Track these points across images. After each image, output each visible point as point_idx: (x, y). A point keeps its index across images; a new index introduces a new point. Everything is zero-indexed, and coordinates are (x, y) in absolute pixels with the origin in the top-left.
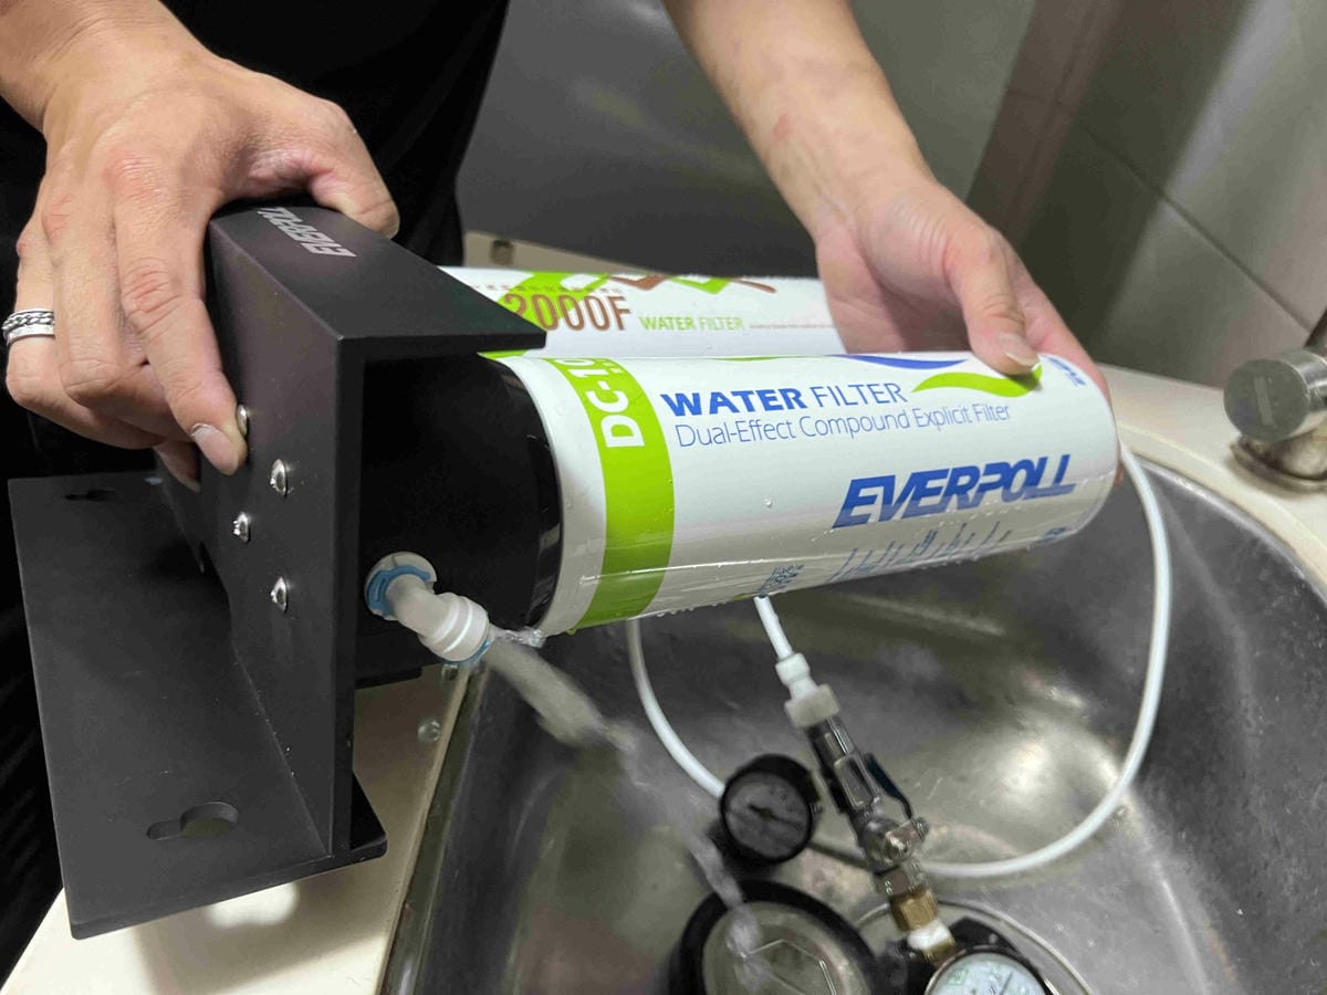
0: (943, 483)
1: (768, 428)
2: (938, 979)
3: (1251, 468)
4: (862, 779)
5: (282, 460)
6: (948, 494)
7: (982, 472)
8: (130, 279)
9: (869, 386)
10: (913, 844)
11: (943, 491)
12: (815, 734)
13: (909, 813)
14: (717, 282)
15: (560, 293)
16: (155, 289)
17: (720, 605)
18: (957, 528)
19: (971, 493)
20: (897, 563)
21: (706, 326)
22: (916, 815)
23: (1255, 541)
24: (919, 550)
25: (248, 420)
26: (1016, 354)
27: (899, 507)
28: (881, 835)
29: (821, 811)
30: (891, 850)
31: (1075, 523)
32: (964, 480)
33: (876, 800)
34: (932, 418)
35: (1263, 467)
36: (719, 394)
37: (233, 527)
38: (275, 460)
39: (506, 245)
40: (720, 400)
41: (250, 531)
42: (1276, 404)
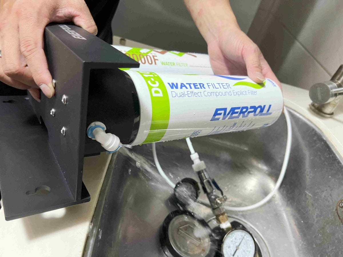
0: (239, 110)
1: (195, 93)
2: (227, 236)
3: (313, 111)
4: (211, 185)
5: (65, 95)
6: (240, 113)
7: (249, 108)
8: (23, 42)
9: (222, 84)
10: (223, 202)
11: (239, 113)
12: (199, 173)
13: (222, 194)
14: (182, 53)
15: (139, 54)
16: (30, 45)
17: (179, 139)
18: (242, 122)
19: (246, 114)
20: (226, 131)
21: (178, 65)
22: (224, 195)
23: (313, 130)
24: (231, 128)
25: (55, 84)
26: (260, 78)
27: (227, 116)
28: (215, 199)
29: (200, 193)
30: (217, 203)
31: (271, 123)
32: (244, 110)
33: (214, 190)
34: (237, 93)
35: (317, 111)
36: (183, 84)
37: (50, 112)
38: (63, 95)
39: (124, 40)
40: (183, 85)
41: (55, 114)
42: (322, 95)
